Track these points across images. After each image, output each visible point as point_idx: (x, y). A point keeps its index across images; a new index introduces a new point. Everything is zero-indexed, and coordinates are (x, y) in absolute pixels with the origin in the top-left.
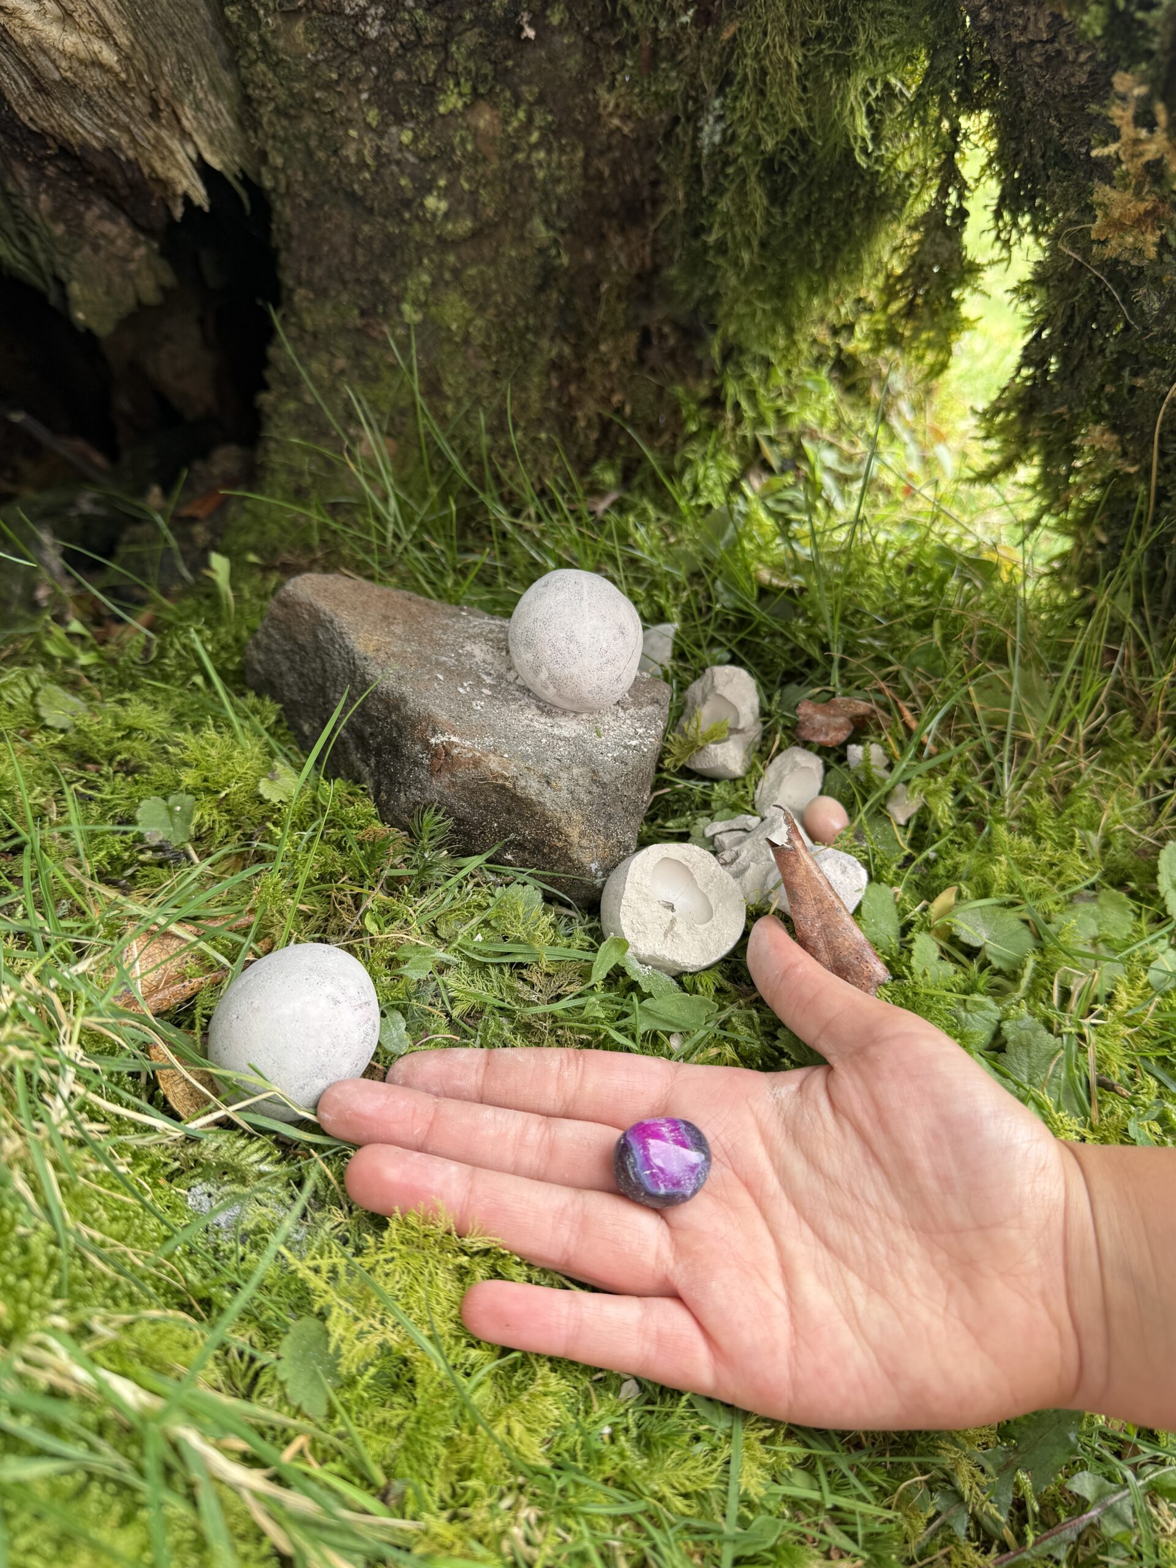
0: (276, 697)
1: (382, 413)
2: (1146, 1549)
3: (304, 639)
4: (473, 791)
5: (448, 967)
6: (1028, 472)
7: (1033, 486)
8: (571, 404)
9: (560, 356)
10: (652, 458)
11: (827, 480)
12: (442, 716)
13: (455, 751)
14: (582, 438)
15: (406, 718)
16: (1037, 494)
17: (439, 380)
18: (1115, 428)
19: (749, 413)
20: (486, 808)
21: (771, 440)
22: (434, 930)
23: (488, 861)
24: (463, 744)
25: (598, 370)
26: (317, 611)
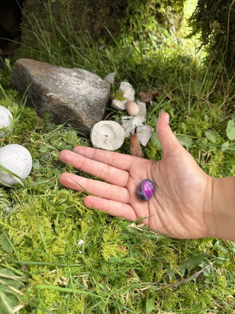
0: (17, 90)
1: (47, 26)
2: (214, 279)
3: (21, 74)
4: (58, 107)
5: (53, 150)
6: (199, 35)
7: (200, 39)
8: (93, 24)
9: (90, 11)
10: (113, 38)
11: (154, 43)
12: (50, 89)
13: (53, 97)
14: (96, 33)
15: (42, 90)
16: (201, 40)
17: (60, 17)
18: (220, 22)
19: (136, 27)
20: (62, 112)
21: (141, 33)
22: (50, 142)
23: (64, 126)
24: (55, 95)
25: (100, 16)
26: (23, 66)
